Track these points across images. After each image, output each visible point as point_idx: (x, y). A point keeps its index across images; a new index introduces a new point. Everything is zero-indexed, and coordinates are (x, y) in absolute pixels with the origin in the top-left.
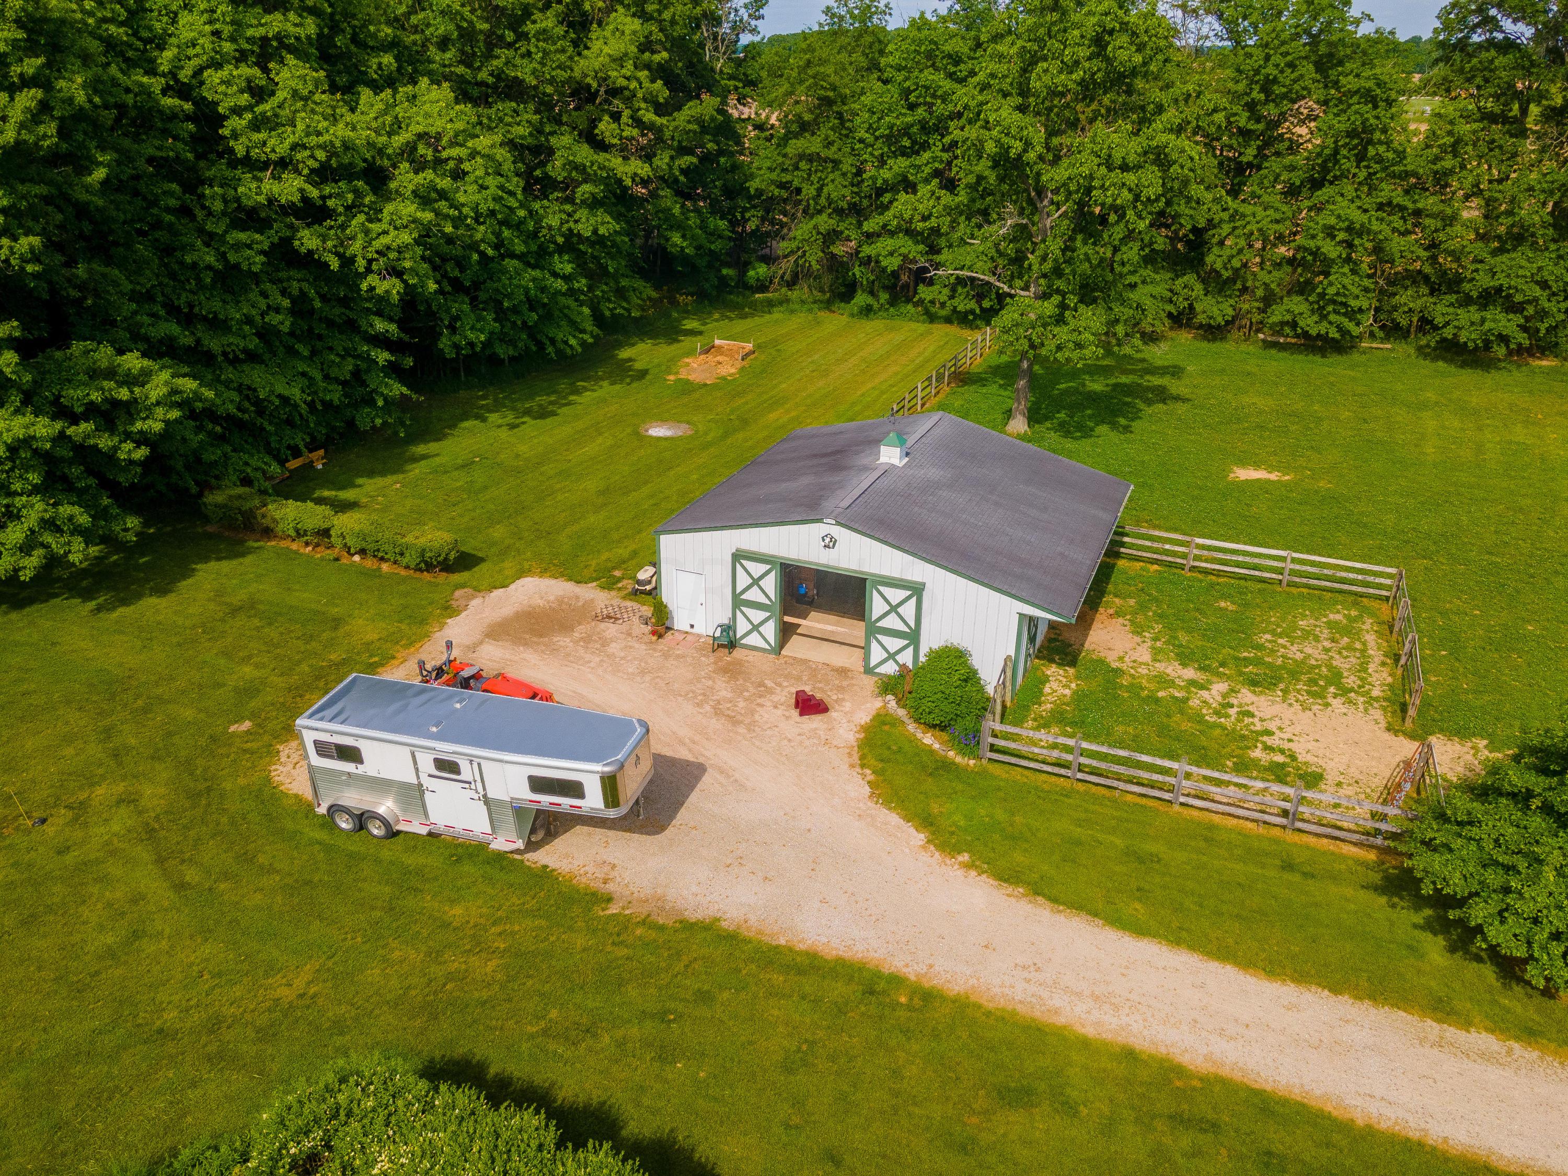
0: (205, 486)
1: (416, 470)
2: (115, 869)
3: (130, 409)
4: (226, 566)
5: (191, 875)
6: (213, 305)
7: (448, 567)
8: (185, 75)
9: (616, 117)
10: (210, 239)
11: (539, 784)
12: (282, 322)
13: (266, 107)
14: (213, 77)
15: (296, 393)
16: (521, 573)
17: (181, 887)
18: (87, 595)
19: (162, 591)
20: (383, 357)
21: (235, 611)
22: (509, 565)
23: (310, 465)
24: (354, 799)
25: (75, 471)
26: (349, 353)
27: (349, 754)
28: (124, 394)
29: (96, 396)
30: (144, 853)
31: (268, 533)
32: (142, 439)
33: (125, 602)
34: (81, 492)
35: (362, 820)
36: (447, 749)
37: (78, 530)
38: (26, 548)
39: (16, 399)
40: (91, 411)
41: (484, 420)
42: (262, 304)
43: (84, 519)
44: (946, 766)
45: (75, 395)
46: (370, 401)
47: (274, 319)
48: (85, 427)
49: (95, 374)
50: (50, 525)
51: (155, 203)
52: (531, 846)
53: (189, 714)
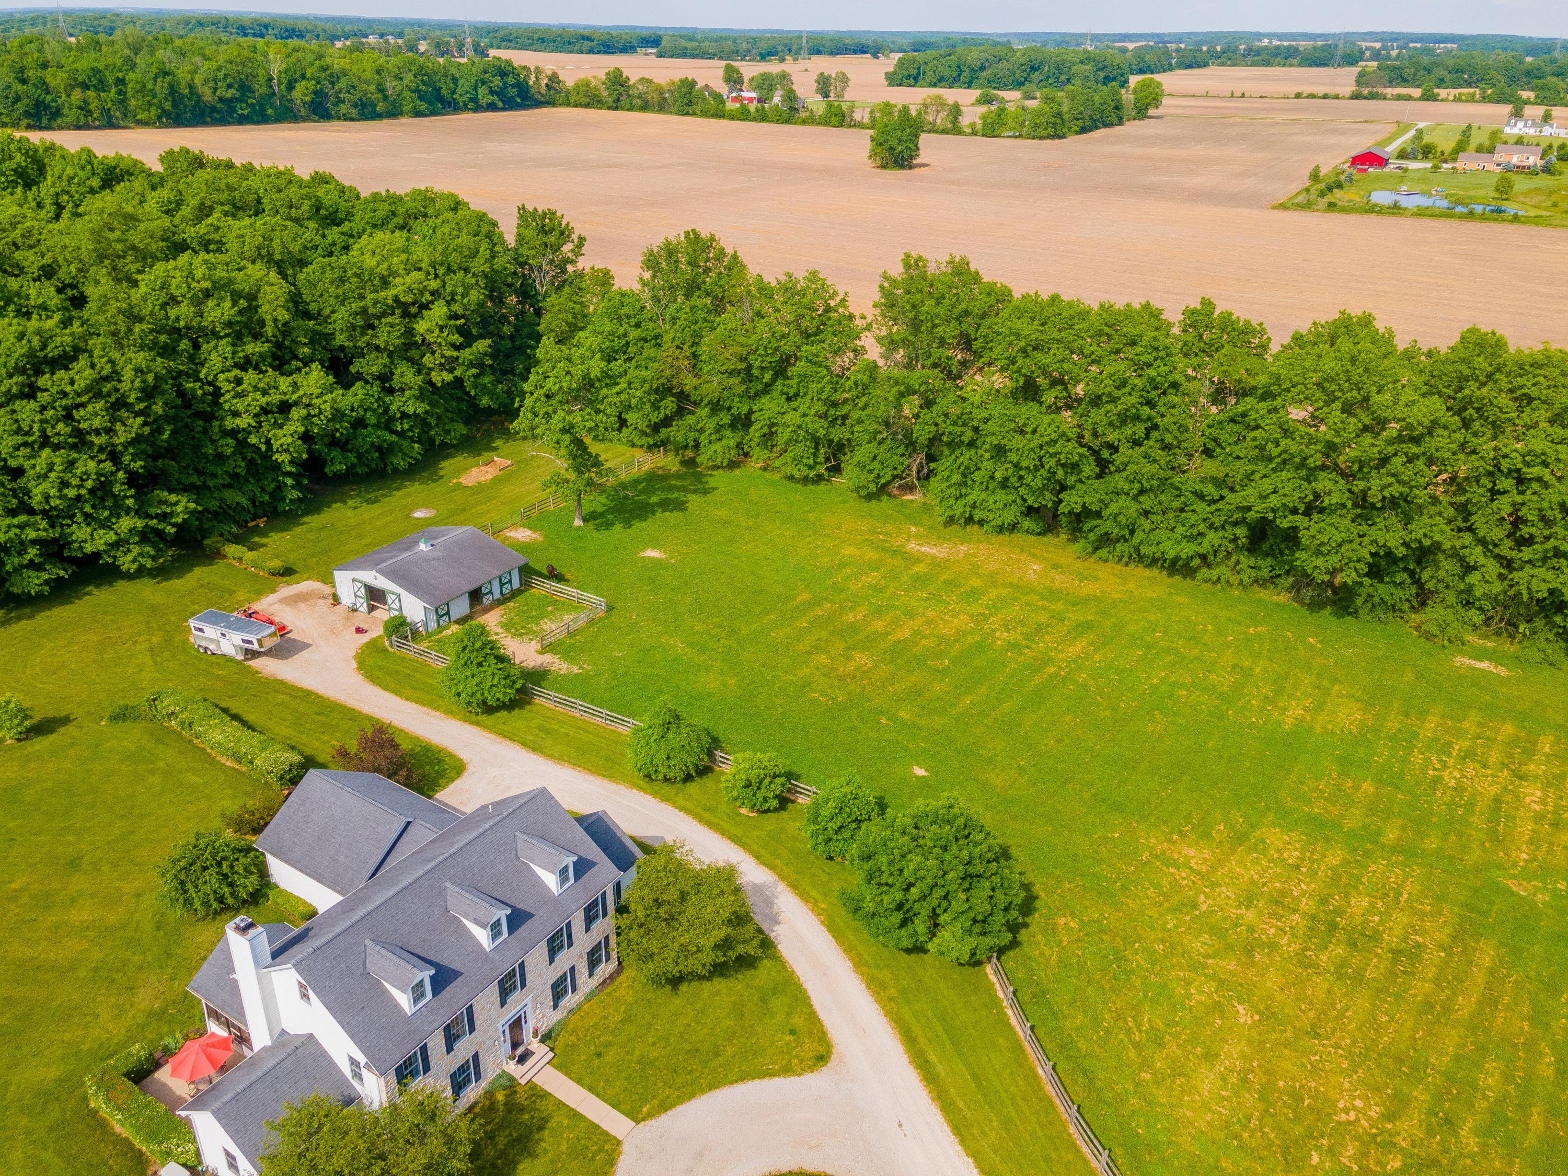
0: (204, 538)
1: (298, 530)
2: (140, 656)
3: (172, 514)
4: (206, 569)
5: (159, 659)
6: (211, 468)
7: (283, 575)
8: (210, 378)
9: (433, 353)
10: (213, 442)
11: (244, 641)
12: (241, 471)
13: (239, 389)
14: (221, 377)
15: (244, 501)
16: (308, 579)
17: (155, 661)
18: (154, 577)
19: (179, 577)
20: (289, 481)
21: (202, 586)
22: (306, 576)
23: (257, 525)
24: (204, 644)
25: (152, 536)
26: (273, 480)
27: (201, 630)
28: (168, 510)
29: (159, 511)
30: (148, 653)
31: (225, 557)
32: (174, 525)
33: (166, 580)
34: (153, 543)
35: (206, 649)
36: (225, 631)
37: (150, 556)
38: (133, 561)
39: (132, 514)
40: (157, 516)
41: (345, 503)
42: (233, 464)
43: (152, 553)
44: (385, 650)
45: (152, 511)
46: (284, 499)
47: (238, 470)
48: (155, 521)
49: (161, 502)
50: (141, 554)
51: (192, 430)
52: (246, 659)
53: (173, 618)
